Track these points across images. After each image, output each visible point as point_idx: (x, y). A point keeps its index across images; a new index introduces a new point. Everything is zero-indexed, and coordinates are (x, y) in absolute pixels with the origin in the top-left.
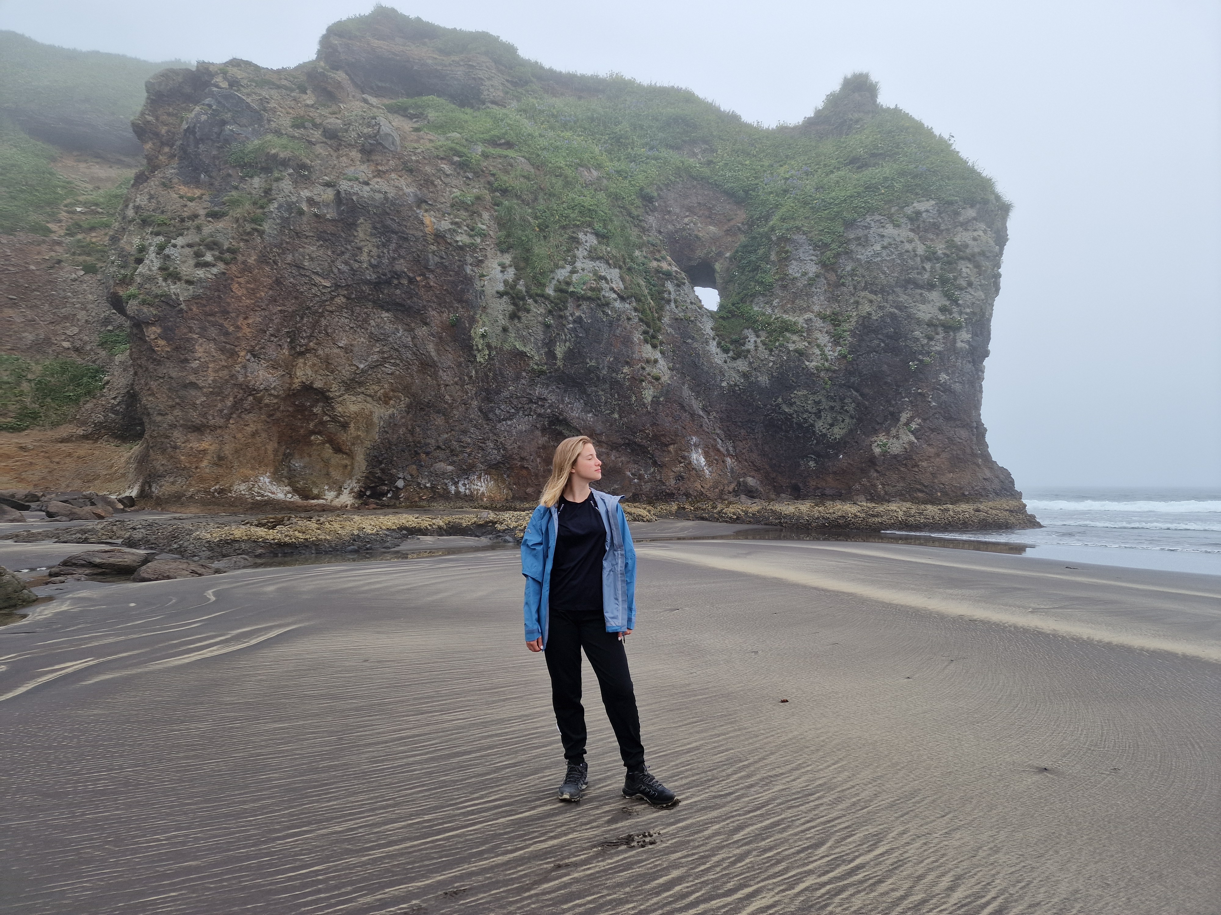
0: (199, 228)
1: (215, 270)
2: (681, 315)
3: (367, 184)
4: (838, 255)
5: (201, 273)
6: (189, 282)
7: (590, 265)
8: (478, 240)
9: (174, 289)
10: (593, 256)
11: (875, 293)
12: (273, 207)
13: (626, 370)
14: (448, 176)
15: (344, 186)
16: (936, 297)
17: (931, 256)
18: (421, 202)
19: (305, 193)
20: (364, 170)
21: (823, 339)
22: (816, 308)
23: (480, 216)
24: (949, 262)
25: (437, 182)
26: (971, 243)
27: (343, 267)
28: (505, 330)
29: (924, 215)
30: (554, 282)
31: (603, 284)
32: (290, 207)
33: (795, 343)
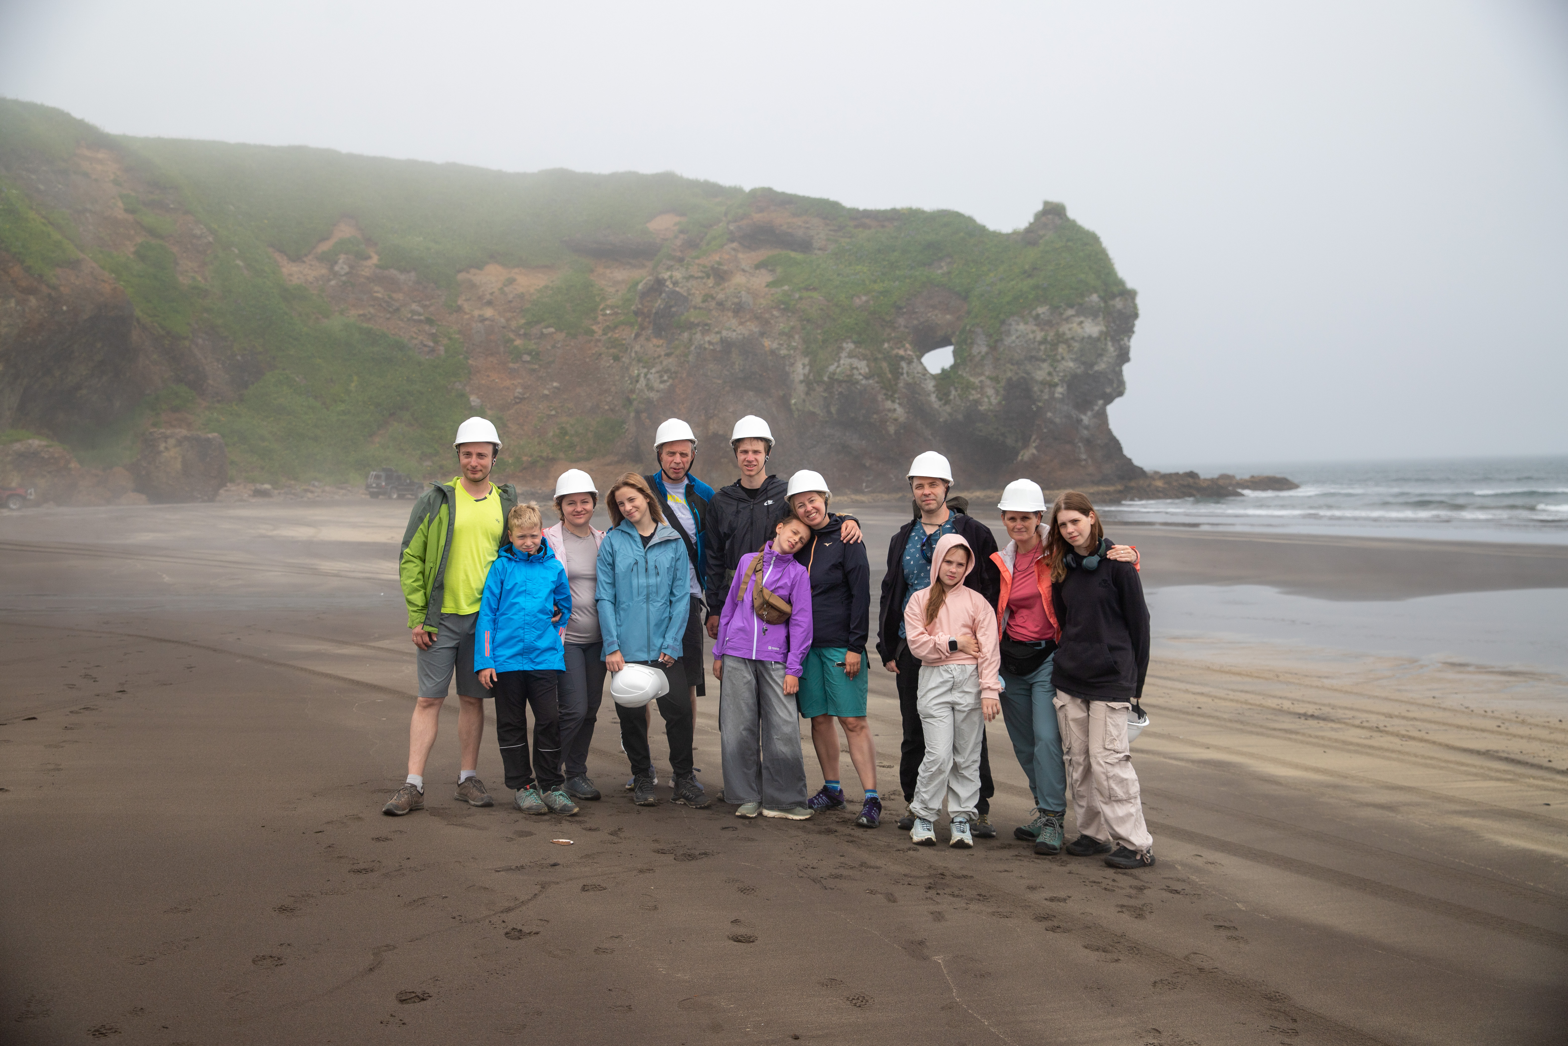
0: (661, 362)
1: (668, 384)
2: (911, 381)
3: (734, 331)
4: (996, 341)
5: (662, 386)
6: (658, 391)
7: (849, 361)
8: (792, 352)
9: (652, 395)
10: (851, 355)
11: (1012, 364)
12: (693, 348)
13: (875, 416)
14: (777, 317)
15: (724, 333)
16: (1045, 365)
17: (1044, 341)
18: (762, 334)
19: (707, 338)
20: (734, 322)
21: (990, 392)
22: (987, 373)
23: (793, 338)
24: (1054, 346)
25: (772, 322)
26: (1067, 332)
27: (727, 373)
28: (804, 401)
29: (1042, 316)
30: (828, 373)
31: (855, 372)
32: (700, 347)
33: (974, 395)
